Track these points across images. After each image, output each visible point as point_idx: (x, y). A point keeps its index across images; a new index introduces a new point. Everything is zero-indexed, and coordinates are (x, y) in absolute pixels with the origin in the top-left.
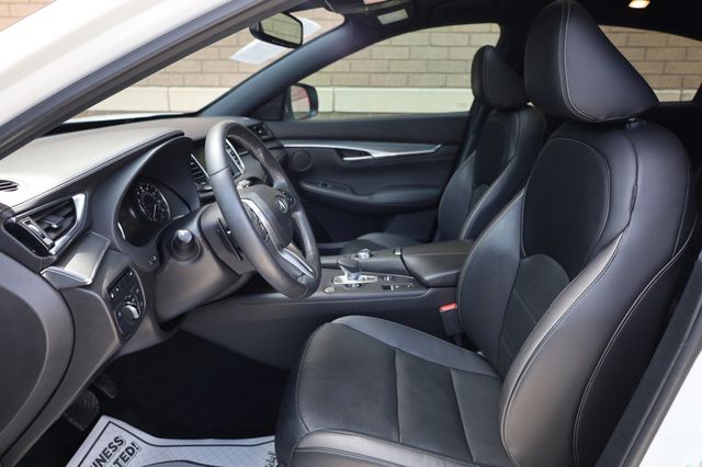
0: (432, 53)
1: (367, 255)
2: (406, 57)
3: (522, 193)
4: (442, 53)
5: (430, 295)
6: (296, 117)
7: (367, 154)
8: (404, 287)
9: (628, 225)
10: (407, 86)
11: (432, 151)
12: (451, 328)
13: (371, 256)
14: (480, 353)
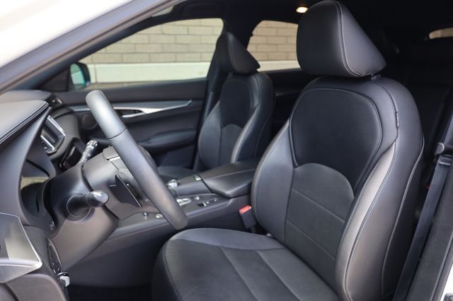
0: (164, 39)
1: (176, 184)
2: (147, 42)
3: (288, 124)
4: (172, 39)
5: (232, 204)
6: (77, 88)
7: (140, 112)
8: (212, 202)
9: (397, 137)
10: (150, 62)
11: (186, 105)
12: (249, 223)
13: (178, 184)
14: (269, 235)
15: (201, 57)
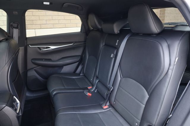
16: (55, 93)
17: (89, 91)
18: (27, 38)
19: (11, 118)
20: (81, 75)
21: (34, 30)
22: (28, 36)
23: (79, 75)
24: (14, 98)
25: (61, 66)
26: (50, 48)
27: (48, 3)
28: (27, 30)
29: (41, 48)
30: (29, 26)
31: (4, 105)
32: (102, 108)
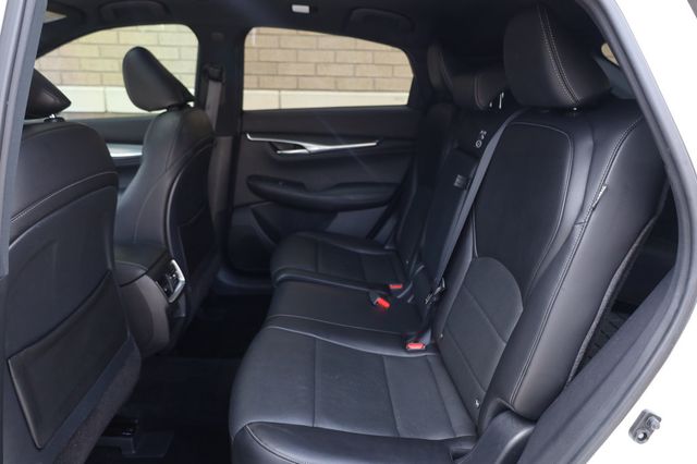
15: (258, 83)
16: (283, 276)
17: (388, 295)
18: (243, 113)
19: (152, 309)
20: (387, 247)
21: (276, 93)
22: (246, 107)
23: (380, 246)
24: (173, 265)
25: (332, 211)
26: (302, 148)
27: (305, 9)
28: (245, 92)
29: (279, 147)
30: (266, 78)
31: (141, 272)
32: (404, 347)
